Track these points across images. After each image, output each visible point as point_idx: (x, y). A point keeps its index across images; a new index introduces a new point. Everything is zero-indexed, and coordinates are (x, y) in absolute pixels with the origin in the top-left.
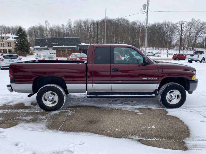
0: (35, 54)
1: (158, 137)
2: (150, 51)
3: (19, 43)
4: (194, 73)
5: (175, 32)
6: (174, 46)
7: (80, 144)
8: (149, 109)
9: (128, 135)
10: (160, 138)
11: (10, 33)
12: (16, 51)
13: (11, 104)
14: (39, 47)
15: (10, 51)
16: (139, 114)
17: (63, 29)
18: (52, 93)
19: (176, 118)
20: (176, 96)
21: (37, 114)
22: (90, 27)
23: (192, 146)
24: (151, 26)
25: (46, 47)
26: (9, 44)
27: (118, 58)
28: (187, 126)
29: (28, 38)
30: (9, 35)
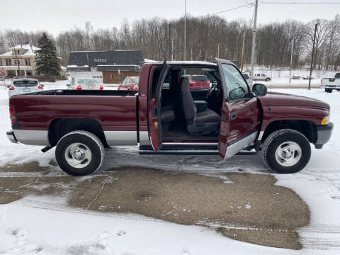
0: (70, 78)
1: (254, 224)
2: (261, 73)
3: (42, 60)
4: (327, 112)
5: (305, 38)
6: (302, 64)
7: (119, 235)
8: (245, 174)
9: (202, 218)
10: (257, 227)
11: (28, 43)
12: (39, 73)
13: (17, 163)
14: (75, 66)
15: (29, 74)
16: (226, 182)
17: (115, 37)
18: (81, 146)
19: (290, 190)
20: (292, 153)
21: (56, 179)
22: (160, 31)
23: (311, 242)
24: (263, 29)
25: (87, 66)
26: (27, 62)
27: (203, 85)
28: (307, 205)
29: (59, 51)
30: (27, 47)
